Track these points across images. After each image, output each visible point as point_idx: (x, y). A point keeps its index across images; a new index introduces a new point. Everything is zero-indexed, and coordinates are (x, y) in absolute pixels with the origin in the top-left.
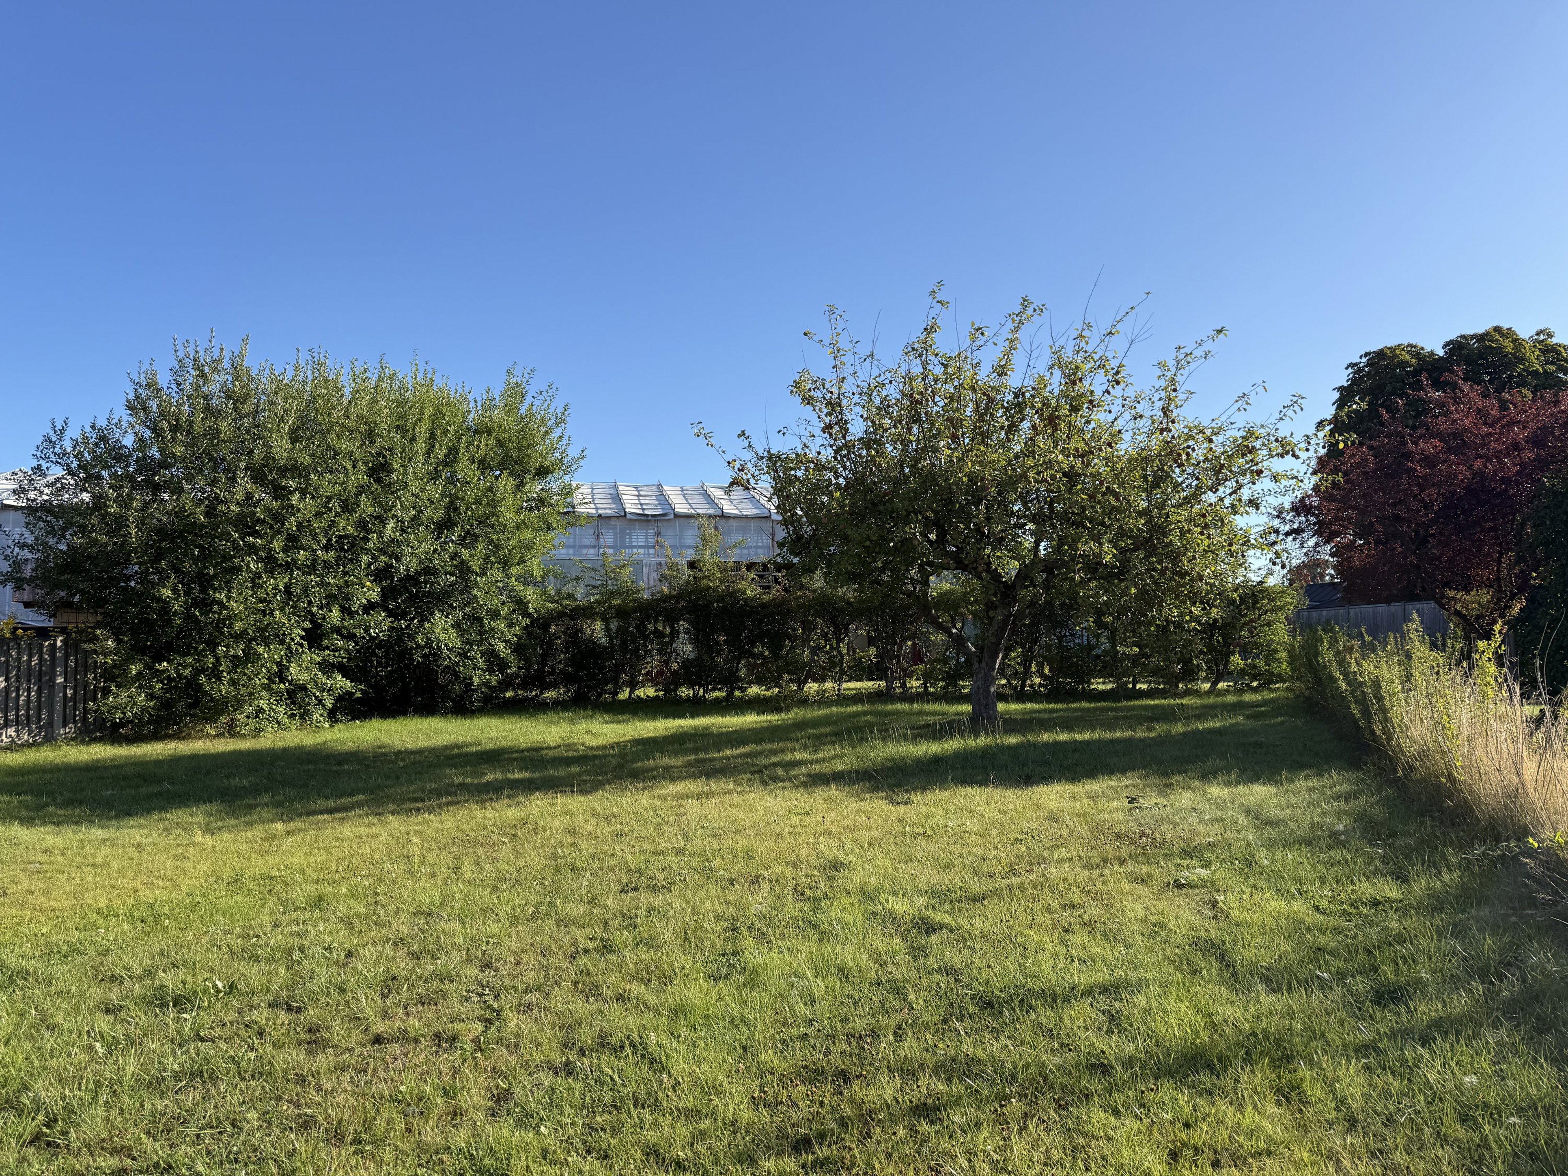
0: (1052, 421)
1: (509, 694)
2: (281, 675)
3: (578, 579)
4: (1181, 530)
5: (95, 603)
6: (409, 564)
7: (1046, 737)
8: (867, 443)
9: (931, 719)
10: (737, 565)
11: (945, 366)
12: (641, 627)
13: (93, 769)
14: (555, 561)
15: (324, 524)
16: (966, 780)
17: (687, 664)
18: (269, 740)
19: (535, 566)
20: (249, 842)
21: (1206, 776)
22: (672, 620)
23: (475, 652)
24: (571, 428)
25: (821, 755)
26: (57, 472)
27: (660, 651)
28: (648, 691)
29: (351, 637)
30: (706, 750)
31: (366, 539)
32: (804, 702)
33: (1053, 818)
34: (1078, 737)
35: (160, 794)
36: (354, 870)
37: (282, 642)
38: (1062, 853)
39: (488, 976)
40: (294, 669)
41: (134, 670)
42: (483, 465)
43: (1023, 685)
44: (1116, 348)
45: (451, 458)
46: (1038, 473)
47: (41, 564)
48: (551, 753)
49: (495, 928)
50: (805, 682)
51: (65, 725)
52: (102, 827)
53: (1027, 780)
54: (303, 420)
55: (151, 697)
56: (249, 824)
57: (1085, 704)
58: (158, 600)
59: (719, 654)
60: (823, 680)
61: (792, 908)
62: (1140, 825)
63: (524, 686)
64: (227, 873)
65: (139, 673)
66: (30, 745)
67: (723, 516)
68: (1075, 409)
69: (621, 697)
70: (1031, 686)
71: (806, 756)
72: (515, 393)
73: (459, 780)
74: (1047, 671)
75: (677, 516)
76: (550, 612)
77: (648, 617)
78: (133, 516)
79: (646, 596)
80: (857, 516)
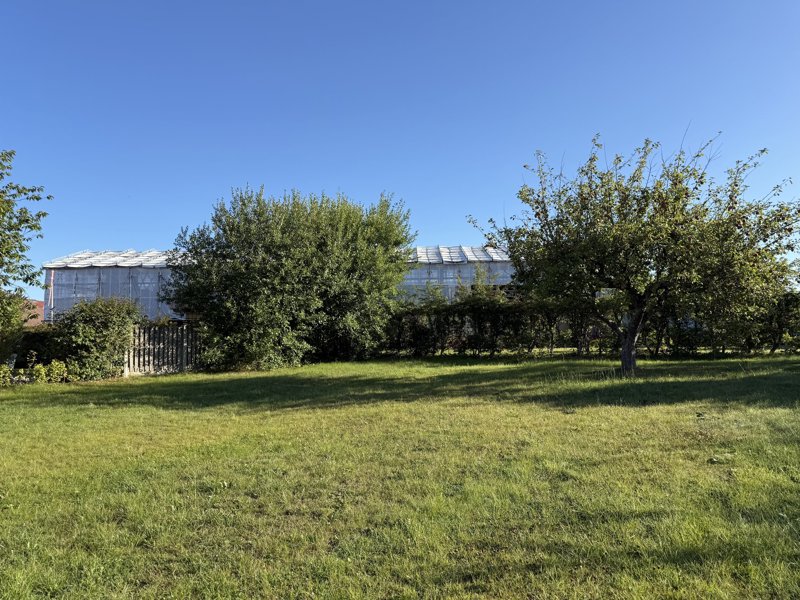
0: (664, 205)
1: (383, 352)
2: (279, 343)
3: (415, 295)
4: (741, 263)
5: (199, 309)
6: (335, 289)
7: (661, 379)
8: (559, 222)
9: (598, 369)
10: (495, 288)
11: (602, 179)
12: (446, 319)
13: (197, 385)
14: (405, 287)
15: (297, 271)
16: (608, 403)
17: (470, 338)
18: (275, 372)
19: (394, 290)
20: (254, 419)
21: (748, 403)
22: (461, 315)
23: (366, 331)
24: (410, 221)
25: (532, 386)
26: (184, 250)
27: (456, 331)
28: (450, 352)
29: (309, 324)
30: (473, 382)
31: (316, 278)
32: (531, 358)
33: (653, 423)
34: (680, 379)
35: (222, 397)
36: (297, 434)
37: (280, 327)
38: (651, 442)
39: (342, 487)
40: (285, 339)
41: (216, 340)
42: (369, 241)
43: (657, 351)
44: (700, 165)
45: (354, 239)
46: (655, 235)
47: (177, 292)
48: (398, 381)
49: (351, 464)
50: (532, 348)
51: (187, 365)
52: (196, 411)
53: (644, 403)
54: (288, 223)
55: (223, 352)
56: (256, 412)
57: (692, 362)
58: (226, 308)
59: (486, 333)
60: (543, 347)
61: (496, 464)
62: (701, 428)
63: (390, 348)
64: (242, 434)
65: (218, 342)
66: (172, 374)
67: (493, 261)
68: (677, 199)
69: (437, 354)
70: (662, 351)
71: (525, 387)
72: (385, 205)
73: (352, 393)
74: (671, 342)
75: (469, 262)
76: (402, 312)
77: (450, 315)
78: (214, 270)
79: (448, 303)
80: (552, 260)
